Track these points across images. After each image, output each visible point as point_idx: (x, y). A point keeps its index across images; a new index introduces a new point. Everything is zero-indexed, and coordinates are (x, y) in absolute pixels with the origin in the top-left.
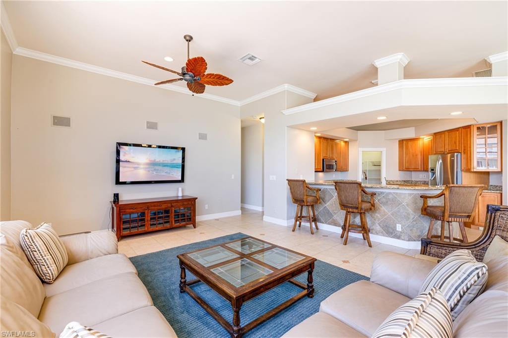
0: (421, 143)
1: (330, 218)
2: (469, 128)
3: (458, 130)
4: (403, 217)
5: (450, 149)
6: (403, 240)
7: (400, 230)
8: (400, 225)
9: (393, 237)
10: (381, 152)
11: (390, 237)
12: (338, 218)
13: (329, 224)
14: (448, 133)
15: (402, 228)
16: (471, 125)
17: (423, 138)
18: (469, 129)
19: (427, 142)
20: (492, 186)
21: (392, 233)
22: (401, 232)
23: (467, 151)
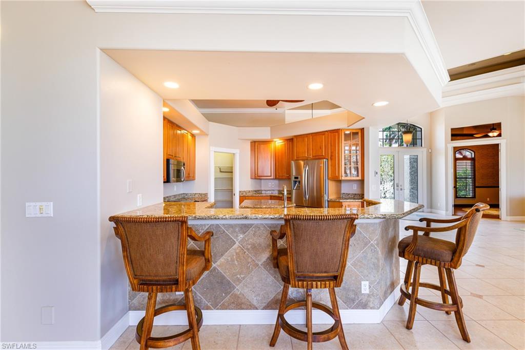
0: (272, 147)
1: (227, 294)
2: (337, 132)
3: (324, 134)
4: (372, 266)
5: (314, 155)
6: (371, 308)
7: (367, 292)
8: (367, 283)
9: (356, 307)
10: (234, 154)
11: (351, 308)
12: (246, 290)
13: (224, 307)
14: (312, 136)
15: (370, 287)
16: (339, 129)
17: (275, 141)
18: (337, 134)
19: (280, 147)
20: (344, 194)
21: (353, 300)
22: (369, 295)
23: (334, 158)
